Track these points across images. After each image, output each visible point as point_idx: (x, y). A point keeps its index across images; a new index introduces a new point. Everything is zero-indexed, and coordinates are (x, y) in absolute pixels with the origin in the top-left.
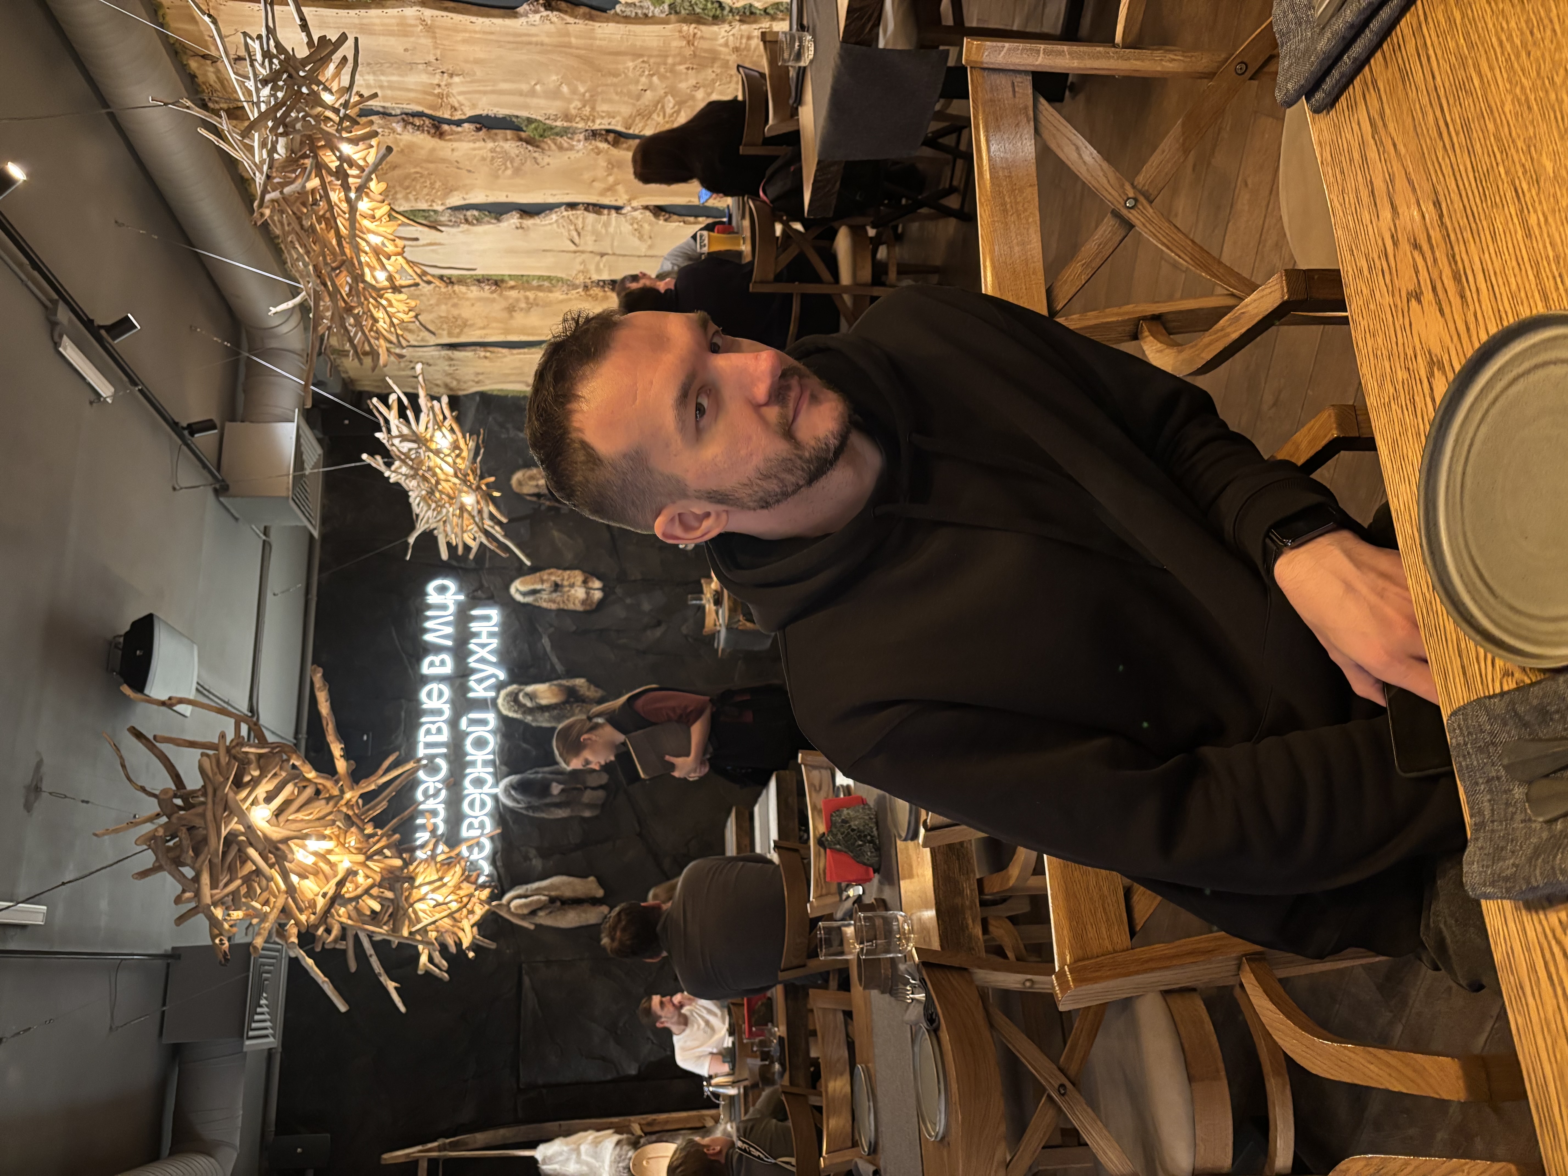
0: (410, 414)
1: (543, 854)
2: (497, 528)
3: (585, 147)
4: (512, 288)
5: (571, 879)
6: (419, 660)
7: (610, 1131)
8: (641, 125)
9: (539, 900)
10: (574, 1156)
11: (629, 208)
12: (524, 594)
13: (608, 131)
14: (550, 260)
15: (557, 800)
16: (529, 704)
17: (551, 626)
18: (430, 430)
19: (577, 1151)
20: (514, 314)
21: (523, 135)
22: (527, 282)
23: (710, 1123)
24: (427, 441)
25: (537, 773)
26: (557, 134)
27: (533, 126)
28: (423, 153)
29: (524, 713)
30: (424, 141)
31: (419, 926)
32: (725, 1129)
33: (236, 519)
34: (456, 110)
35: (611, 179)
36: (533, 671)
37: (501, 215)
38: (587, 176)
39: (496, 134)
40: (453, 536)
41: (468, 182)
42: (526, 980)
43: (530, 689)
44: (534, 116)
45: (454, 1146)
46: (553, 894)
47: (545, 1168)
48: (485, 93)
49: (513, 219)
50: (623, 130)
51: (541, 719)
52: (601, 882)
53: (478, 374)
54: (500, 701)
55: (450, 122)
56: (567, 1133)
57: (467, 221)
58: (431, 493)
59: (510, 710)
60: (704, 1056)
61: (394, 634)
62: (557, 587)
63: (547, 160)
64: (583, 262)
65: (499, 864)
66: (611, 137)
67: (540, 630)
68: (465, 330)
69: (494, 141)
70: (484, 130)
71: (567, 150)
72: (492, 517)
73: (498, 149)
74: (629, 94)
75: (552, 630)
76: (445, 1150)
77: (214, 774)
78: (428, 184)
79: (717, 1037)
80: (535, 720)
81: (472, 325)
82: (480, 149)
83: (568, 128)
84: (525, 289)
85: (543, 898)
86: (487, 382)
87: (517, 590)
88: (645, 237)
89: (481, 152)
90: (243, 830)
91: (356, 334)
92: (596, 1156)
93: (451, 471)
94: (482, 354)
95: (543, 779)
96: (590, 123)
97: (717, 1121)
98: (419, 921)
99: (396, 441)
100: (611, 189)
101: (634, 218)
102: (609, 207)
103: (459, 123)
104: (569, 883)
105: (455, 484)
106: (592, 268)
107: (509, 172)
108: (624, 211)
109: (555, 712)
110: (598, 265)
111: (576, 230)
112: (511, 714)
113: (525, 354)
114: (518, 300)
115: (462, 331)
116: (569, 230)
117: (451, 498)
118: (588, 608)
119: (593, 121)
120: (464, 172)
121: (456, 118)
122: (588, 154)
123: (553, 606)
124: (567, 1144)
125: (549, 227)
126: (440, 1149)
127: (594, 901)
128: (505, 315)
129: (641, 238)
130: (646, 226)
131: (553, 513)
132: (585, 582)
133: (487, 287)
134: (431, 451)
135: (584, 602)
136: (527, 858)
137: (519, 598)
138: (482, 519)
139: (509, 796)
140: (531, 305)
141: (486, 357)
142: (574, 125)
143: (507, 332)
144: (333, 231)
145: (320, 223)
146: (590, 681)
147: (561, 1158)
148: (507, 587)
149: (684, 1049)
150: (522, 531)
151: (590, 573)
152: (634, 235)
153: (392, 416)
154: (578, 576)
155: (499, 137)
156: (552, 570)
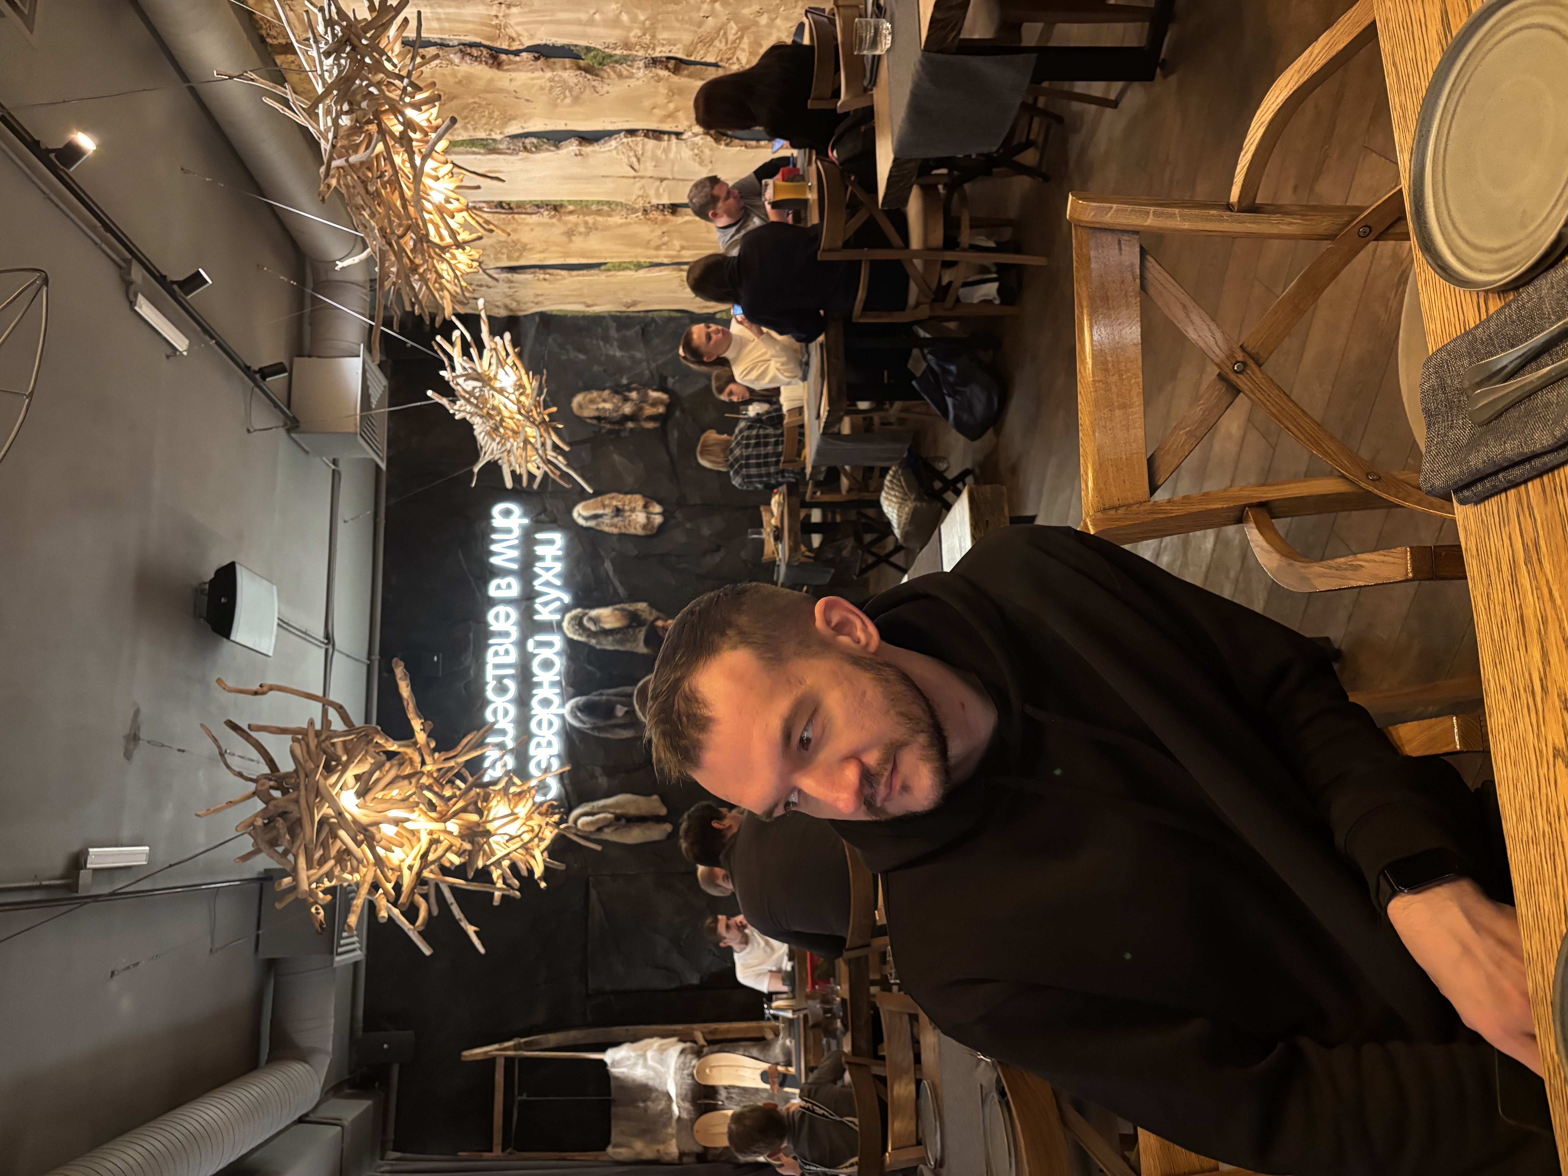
0: (474, 352)
1: (609, 772)
2: (560, 458)
3: (645, 75)
4: (571, 213)
5: (635, 797)
6: (486, 583)
7: (674, 1040)
8: (702, 52)
9: (605, 818)
10: (641, 1062)
11: (690, 134)
12: (587, 519)
13: (669, 58)
14: (609, 185)
15: (621, 721)
16: (593, 628)
17: (613, 550)
18: (493, 367)
19: (644, 1056)
20: (573, 238)
21: (582, 63)
22: (586, 206)
23: (770, 1036)
24: (490, 379)
25: (601, 694)
26: (616, 62)
27: (592, 54)
28: (481, 84)
29: (588, 636)
30: (482, 72)
31: (493, 859)
32: (784, 1044)
33: (307, 452)
34: (513, 40)
35: (672, 106)
36: (595, 594)
37: (560, 142)
38: (647, 104)
39: (554, 63)
40: (517, 466)
41: (527, 111)
42: (593, 893)
43: (594, 613)
44: (593, 45)
45: (528, 1046)
46: (618, 811)
47: (615, 1071)
48: (543, 23)
49: (572, 147)
50: (684, 57)
51: (604, 642)
52: (664, 800)
53: (537, 295)
54: (565, 624)
55: (507, 52)
56: (634, 1039)
57: (525, 148)
58: (496, 429)
59: (575, 634)
60: (764, 974)
61: (461, 556)
62: (618, 511)
63: (606, 88)
64: (643, 187)
65: (566, 781)
66: (671, 64)
67: (603, 554)
68: (525, 254)
69: (553, 70)
70: (542, 59)
71: (627, 77)
72: (555, 447)
73: (557, 79)
74: (691, 21)
75: (613, 554)
76: (520, 1049)
77: (306, 761)
78: (486, 113)
79: (776, 955)
80: (598, 643)
81: (531, 249)
82: (538, 78)
83: (628, 56)
84: (585, 214)
85: (609, 816)
86: (547, 303)
87: (580, 515)
88: (706, 162)
89: (539, 82)
90: (333, 814)
91: (420, 288)
92: (662, 1062)
93: (515, 408)
94: (542, 276)
95: (608, 701)
96: (650, 51)
97: (777, 1035)
98: (493, 853)
99: (461, 380)
100: (671, 115)
101: (694, 145)
102: (669, 133)
103: (517, 53)
104: (634, 802)
105: (519, 421)
106: (652, 193)
107: (568, 101)
108: (684, 137)
109: (619, 636)
110: (657, 189)
111: (636, 156)
112: (576, 638)
113: (583, 275)
114: (576, 225)
115: (521, 254)
116: (629, 157)
117: (516, 433)
118: (649, 533)
119: (654, 49)
120: (523, 101)
121: (514, 48)
122: (648, 82)
123: (615, 531)
124: (634, 1050)
125: (608, 154)
126: (516, 1048)
127: (658, 819)
128: (564, 239)
129: (701, 163)
130: (707, 151)
131: (612, 436)
132: (645, 506)
133: (546, 213)
134: (494, 389)
135: (644, 527)
136: (593, 776)
137: (581, 522)
138: (545, 450)
139: (575, 717)
140: (590, 229)
141: (545, 280)
142: (634, 53)
143: (566, 255)
144: (397, 193)
145: (385, 188)
146: (652, 605)
147: (628, 1063)
148: (570, 511)
149: (746, 967)
150: (584, 454)
151: (651, 497)
152: (694, 160)
153: (456, 352)
154: (638, 501)
155: (558, 65)
156: (613, 494)
